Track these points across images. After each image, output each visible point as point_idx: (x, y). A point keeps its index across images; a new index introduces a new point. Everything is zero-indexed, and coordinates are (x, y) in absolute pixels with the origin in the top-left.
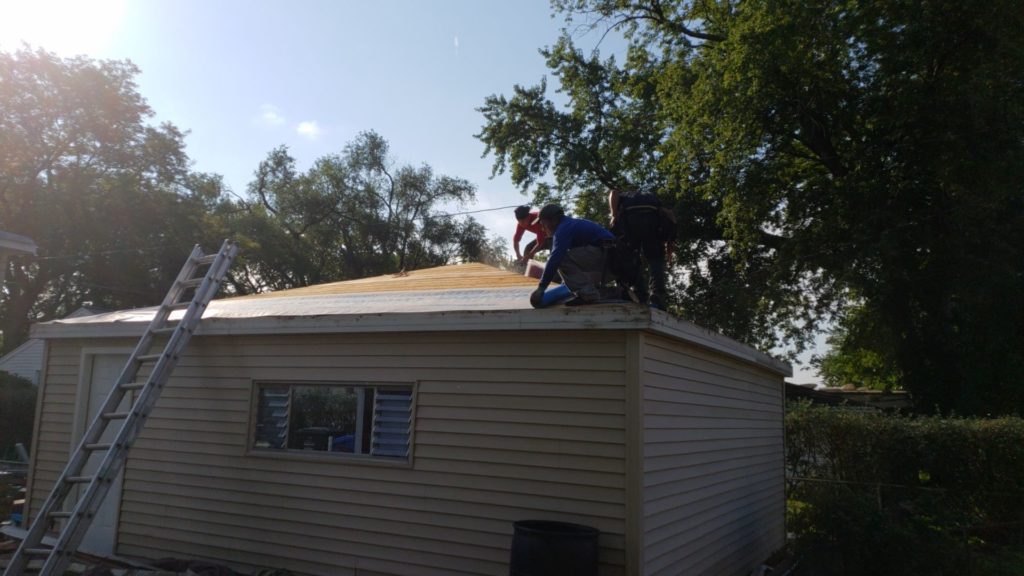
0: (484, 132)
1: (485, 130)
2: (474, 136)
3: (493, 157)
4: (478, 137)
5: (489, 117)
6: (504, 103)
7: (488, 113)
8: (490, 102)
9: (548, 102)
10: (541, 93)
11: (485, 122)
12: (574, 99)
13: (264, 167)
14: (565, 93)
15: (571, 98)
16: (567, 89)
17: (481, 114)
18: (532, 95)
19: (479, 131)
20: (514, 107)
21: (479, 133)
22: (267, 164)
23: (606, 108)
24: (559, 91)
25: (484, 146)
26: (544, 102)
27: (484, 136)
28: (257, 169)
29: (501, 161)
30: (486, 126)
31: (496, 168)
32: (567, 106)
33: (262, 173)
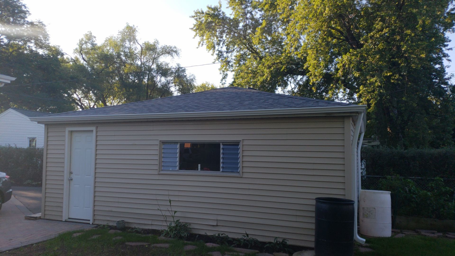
0: (195, 27)
1: (195, 26)
2: (190, 29)
3: (198, 38)
4: (192, 29)
5: (196, 19)
6: (203, 13)
7: (196, 18)
8: (196, 13)
9: (223, 13)
10: (220, 8)
11: (195, 22)
12: (233, 11)
13: (81, 41)
14: (230, 8)
15: (232, 11)
16: (231, 6)
17: (193, 19)
18: (215, 9)
19: (192, 26)
20: (208, 14)
21: (192, 27)
22: (82, 40)
23: (249, 15)
24: (228, 8)
25: (194, 33)
26: (221, 12)
27: (194, 28)
28: (78, 42)
29: (203, 40)
30: (195, 24)
31: (200, 43)
32: (231, 15)
33: (81, 44)
